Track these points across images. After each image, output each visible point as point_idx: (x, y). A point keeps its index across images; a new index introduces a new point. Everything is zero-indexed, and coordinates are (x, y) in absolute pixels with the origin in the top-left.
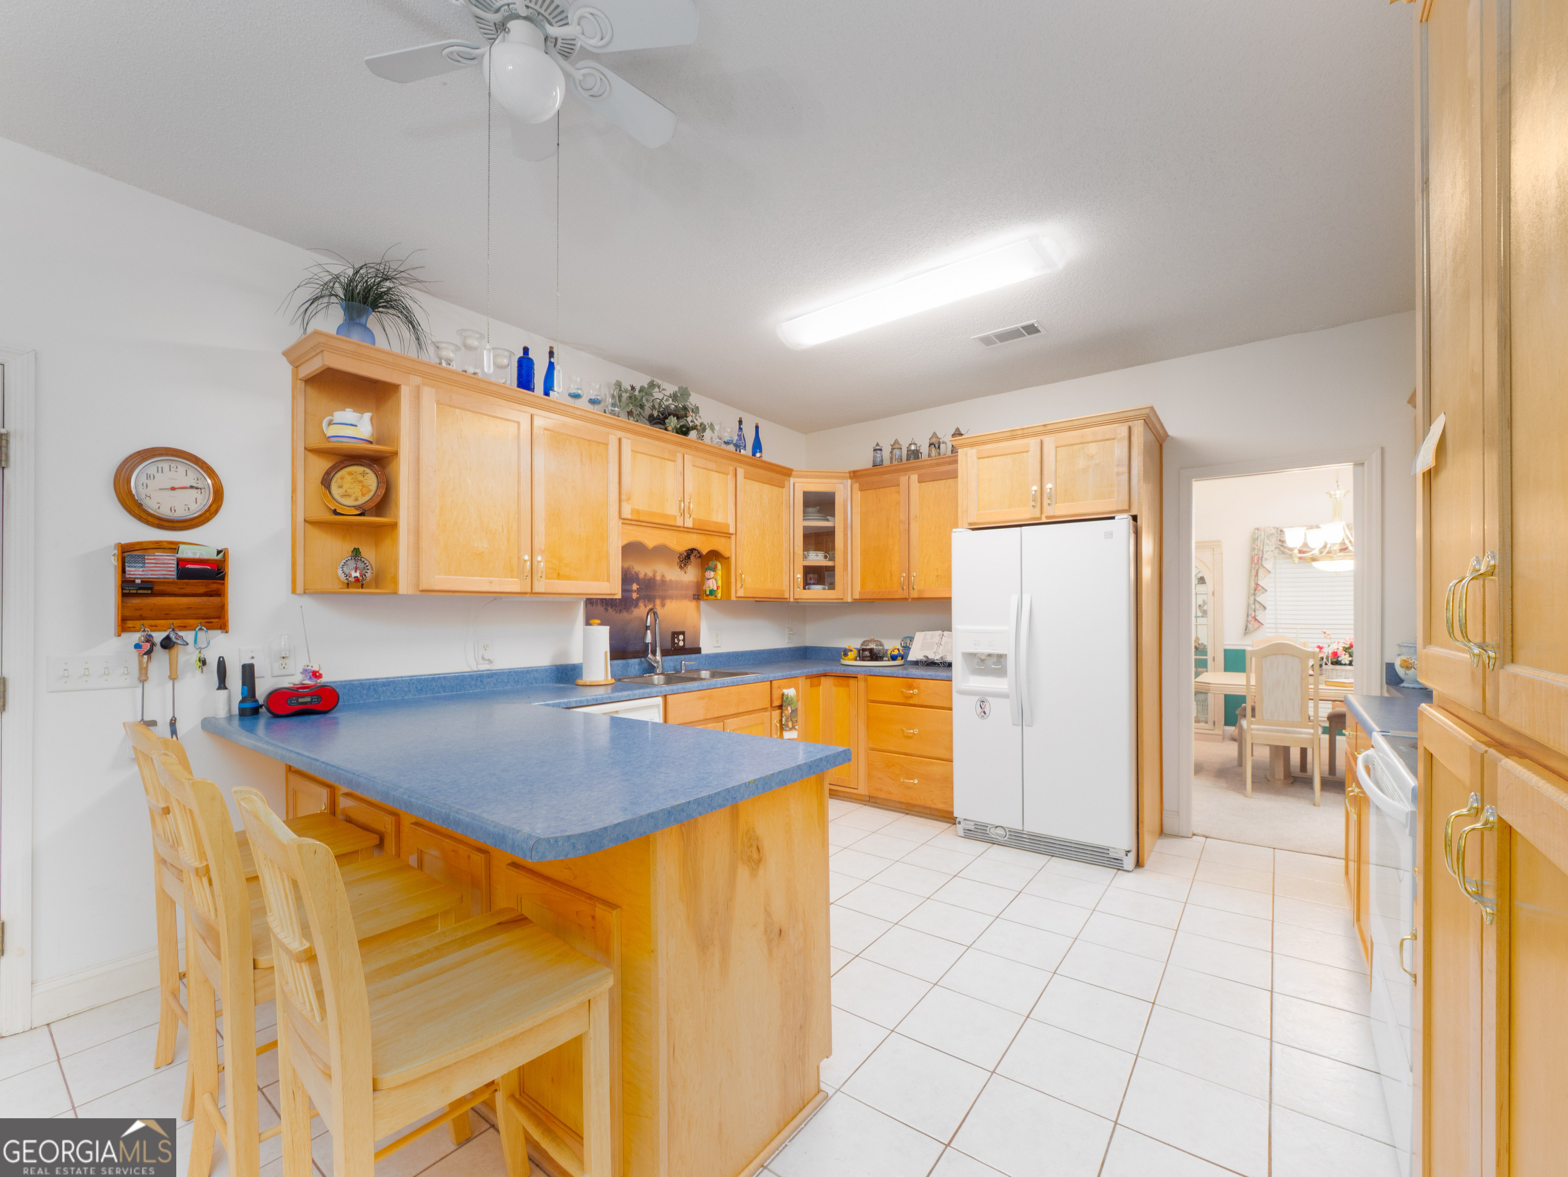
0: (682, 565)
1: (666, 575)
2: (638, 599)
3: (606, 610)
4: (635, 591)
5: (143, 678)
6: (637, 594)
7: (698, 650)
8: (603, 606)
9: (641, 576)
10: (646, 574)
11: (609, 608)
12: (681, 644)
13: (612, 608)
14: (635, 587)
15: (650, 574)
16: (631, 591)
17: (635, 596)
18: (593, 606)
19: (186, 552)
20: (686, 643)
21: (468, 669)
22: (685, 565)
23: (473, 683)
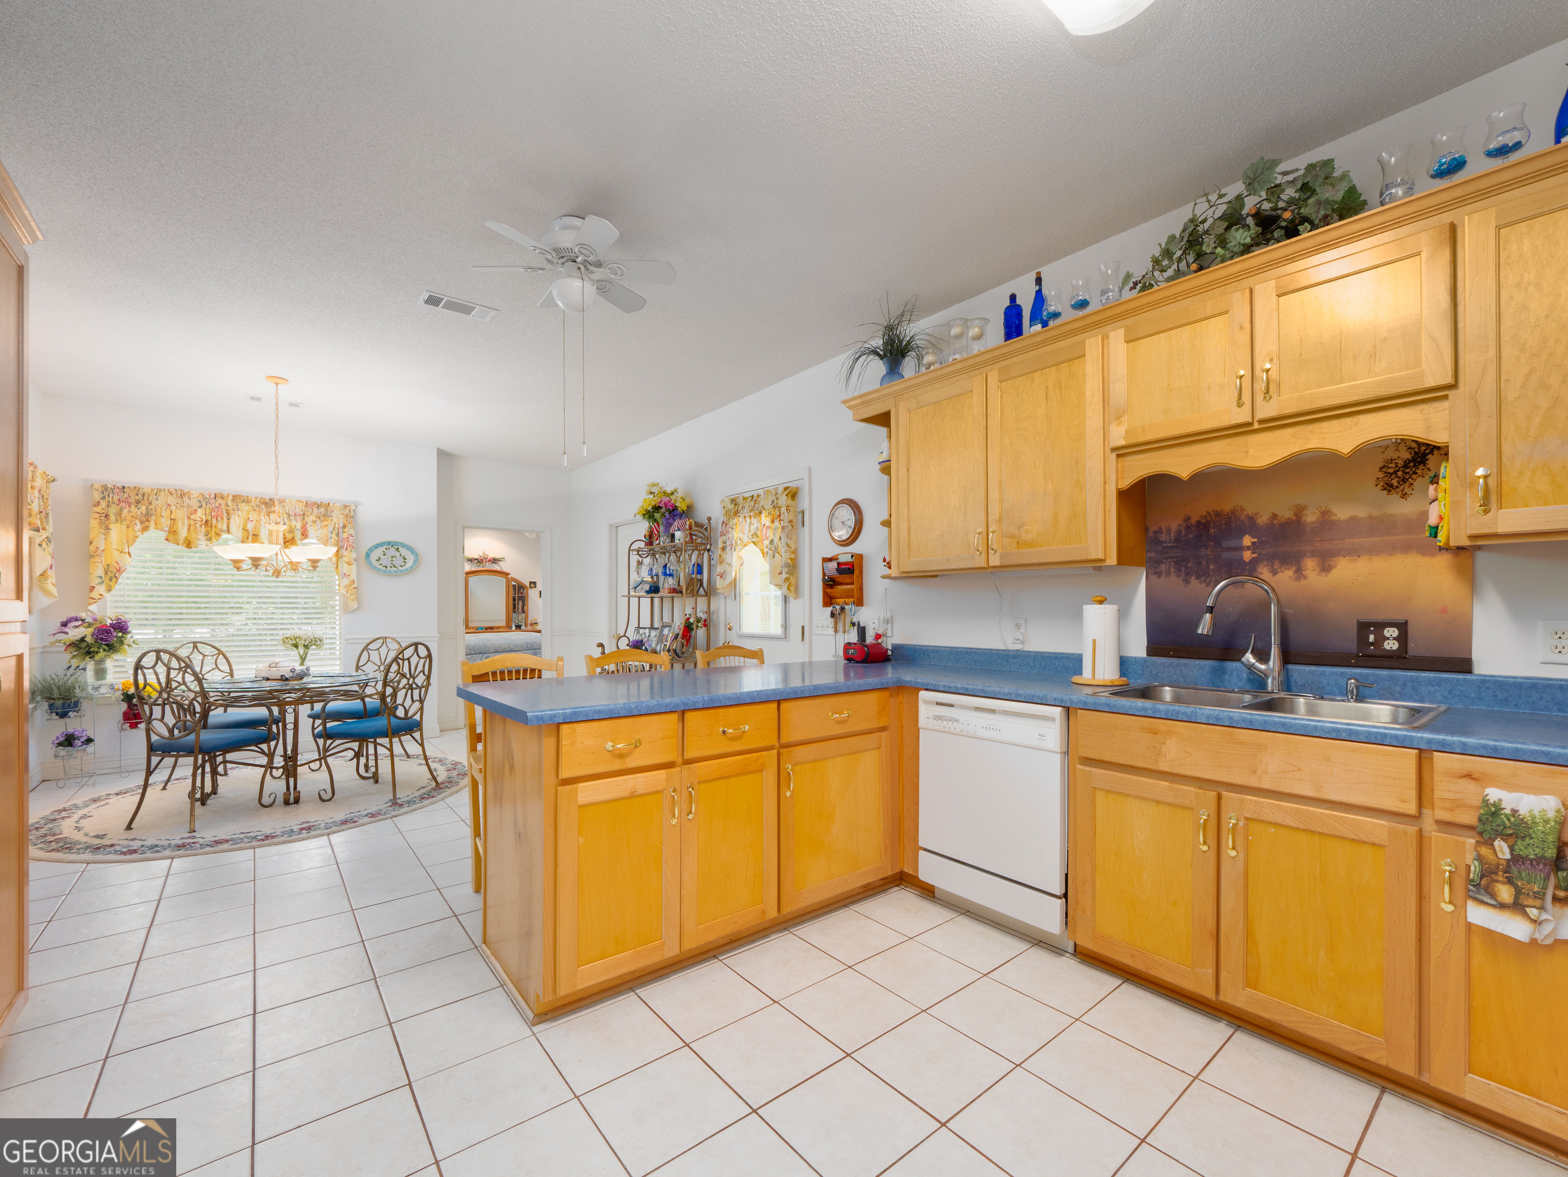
0: (1395, 482)
1: (1334, 510)
2: (1254, 563)
3: (1187, 582)
4: (1248, 548)
5: (836, 631)
6: (1253, 553)
7: (1464, 665)
8: (1179, 577)
9: (1263, 519)
10: (1275, 516)
11: (1193, 580)
12: (1391, 645)
13: (1198, 577)
14: (1247, 541)
15: (1286, 513)
16: (1242, 549)
17: (1247, 556)
18: (1160, 577)
19: (843, 559)
20: (1411, 645)
21: (1004, 648)
22: (1404, 480)
23: (1000, 661)
